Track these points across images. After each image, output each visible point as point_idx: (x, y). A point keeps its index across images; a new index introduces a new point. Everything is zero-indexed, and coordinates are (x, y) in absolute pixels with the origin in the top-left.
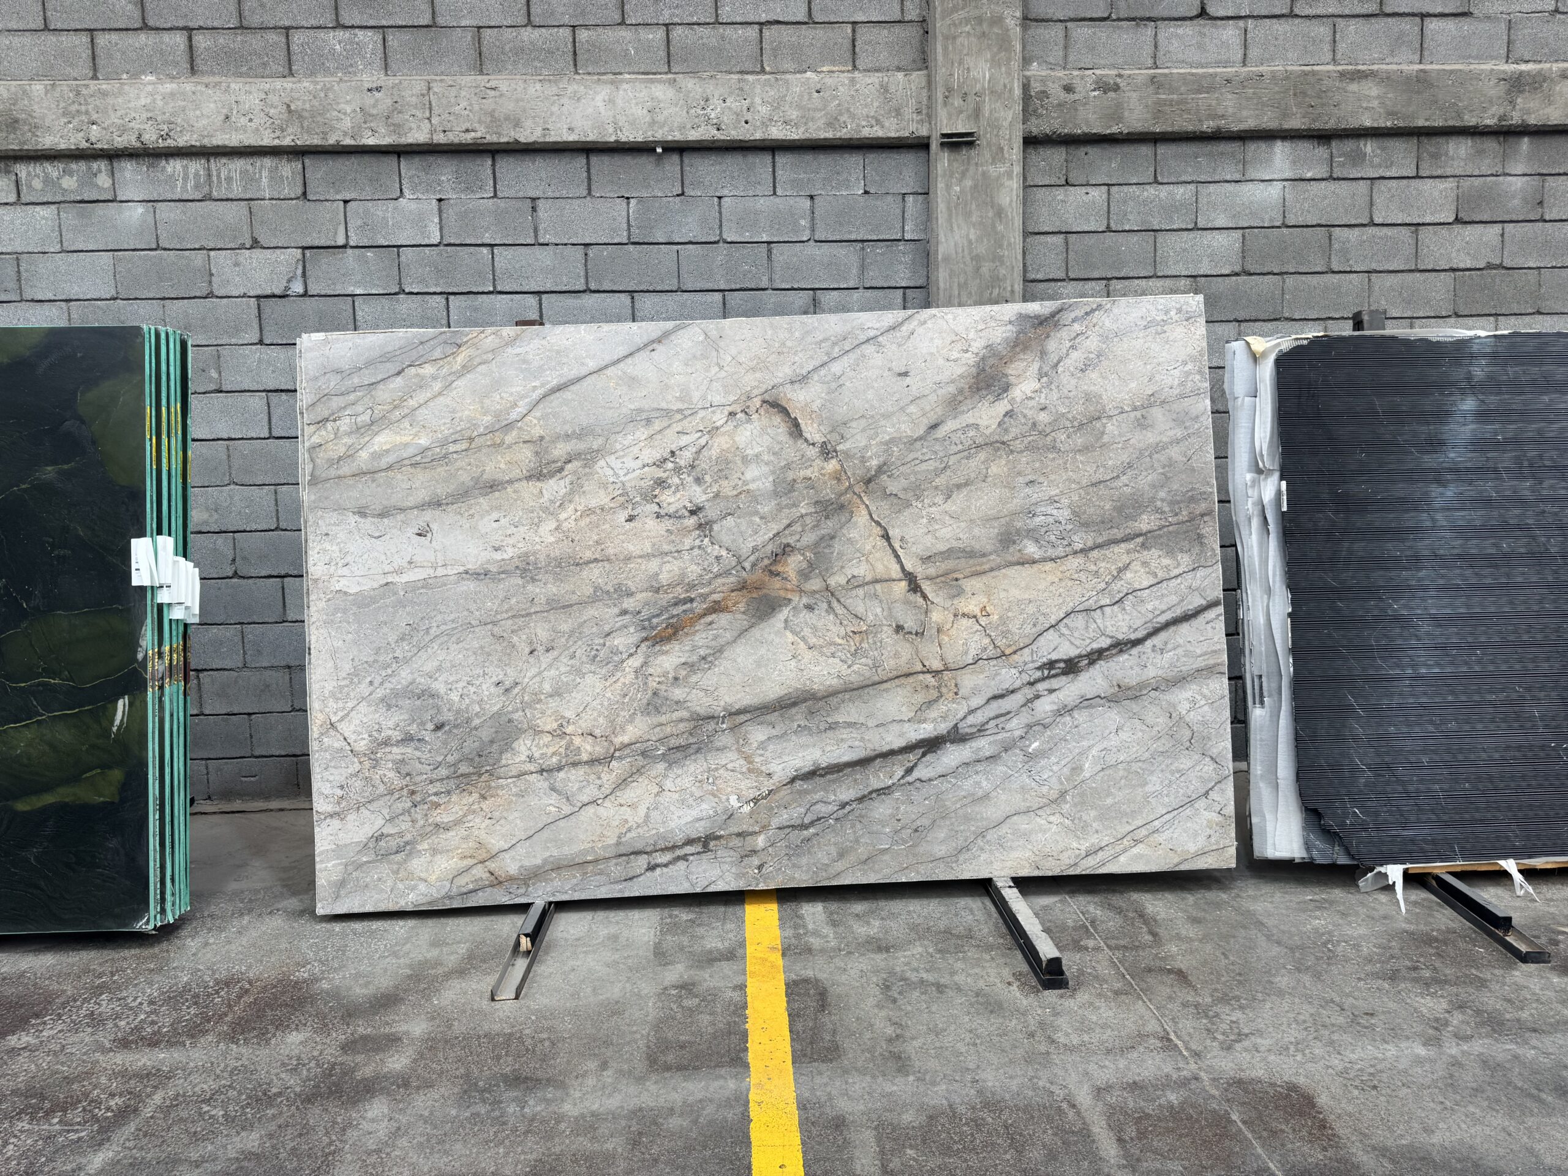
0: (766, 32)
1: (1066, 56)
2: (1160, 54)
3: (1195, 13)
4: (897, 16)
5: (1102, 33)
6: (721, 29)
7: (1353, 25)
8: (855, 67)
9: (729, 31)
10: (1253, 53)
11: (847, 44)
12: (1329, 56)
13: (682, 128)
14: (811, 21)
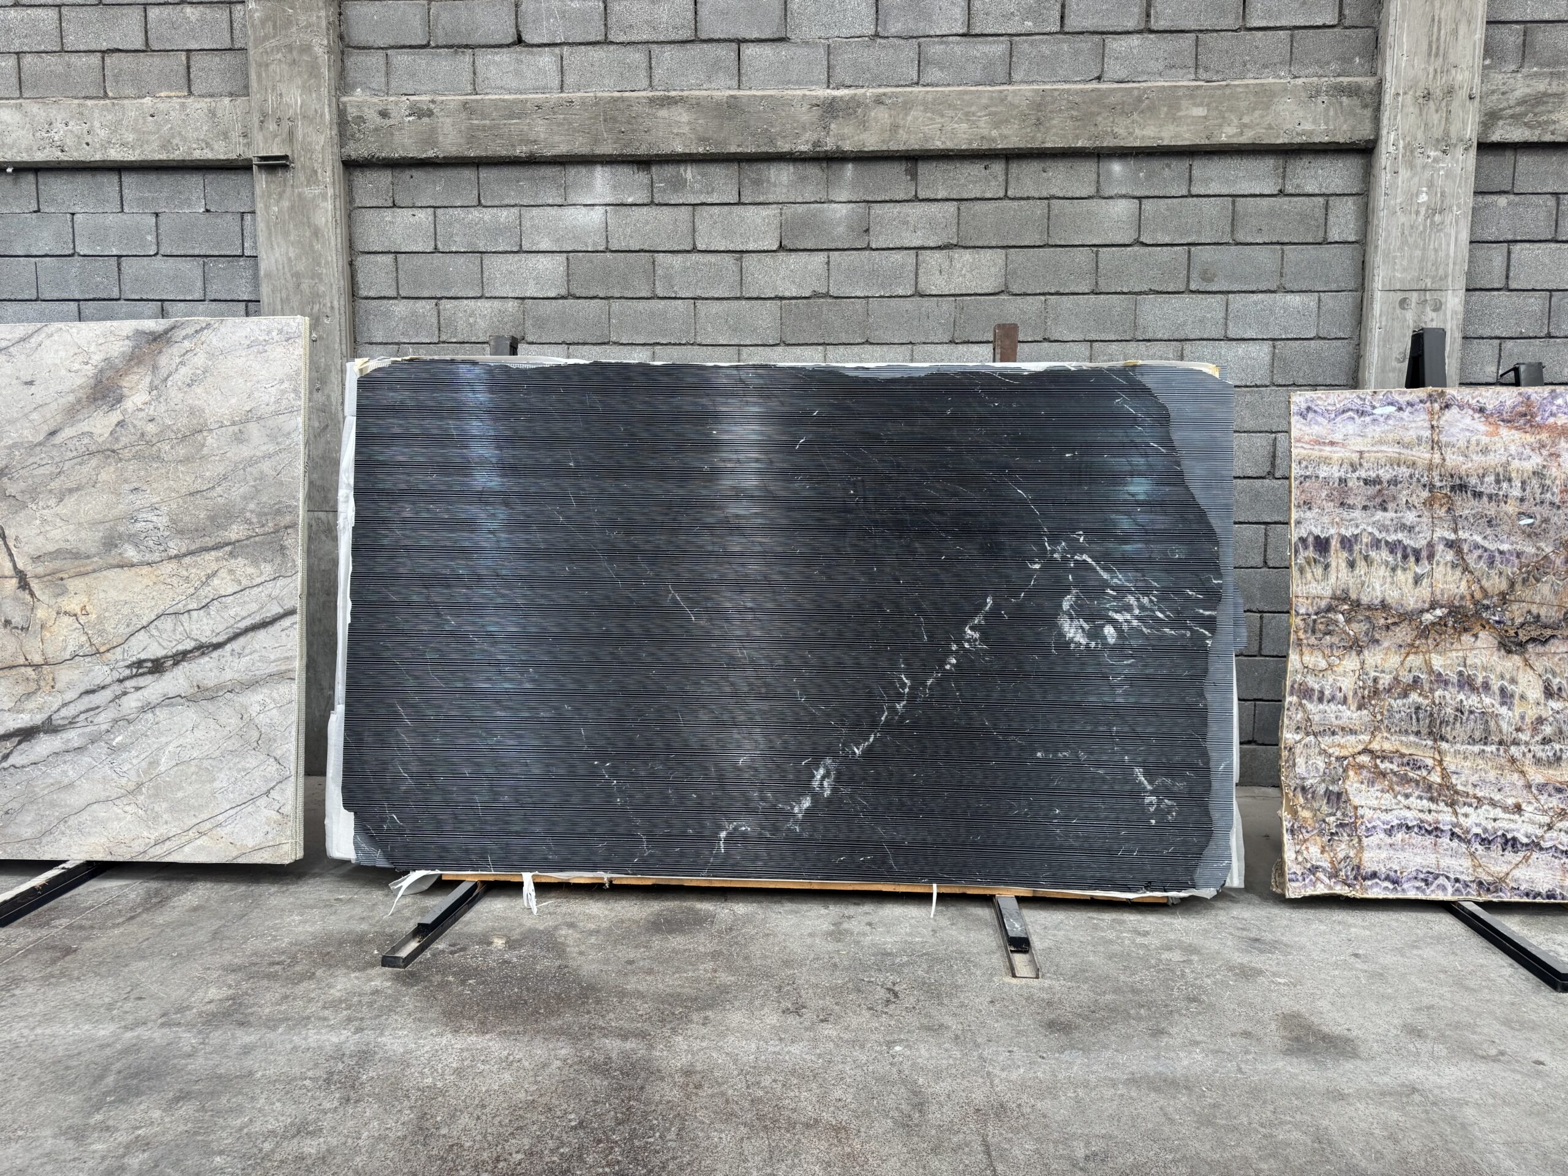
0: (108, 60)
1: (388, 83)
2: (479, 80)
3: (510, 40)
4: (227, 44)
5: (421, 60)
6: (66, 57)
7: (668, 52)
8: (190, 93)
9: (74, 58)
10: (570, 80)
11: (182, 70)
12: (645, 83)
13: (29, 149)
14: (147, 49)
